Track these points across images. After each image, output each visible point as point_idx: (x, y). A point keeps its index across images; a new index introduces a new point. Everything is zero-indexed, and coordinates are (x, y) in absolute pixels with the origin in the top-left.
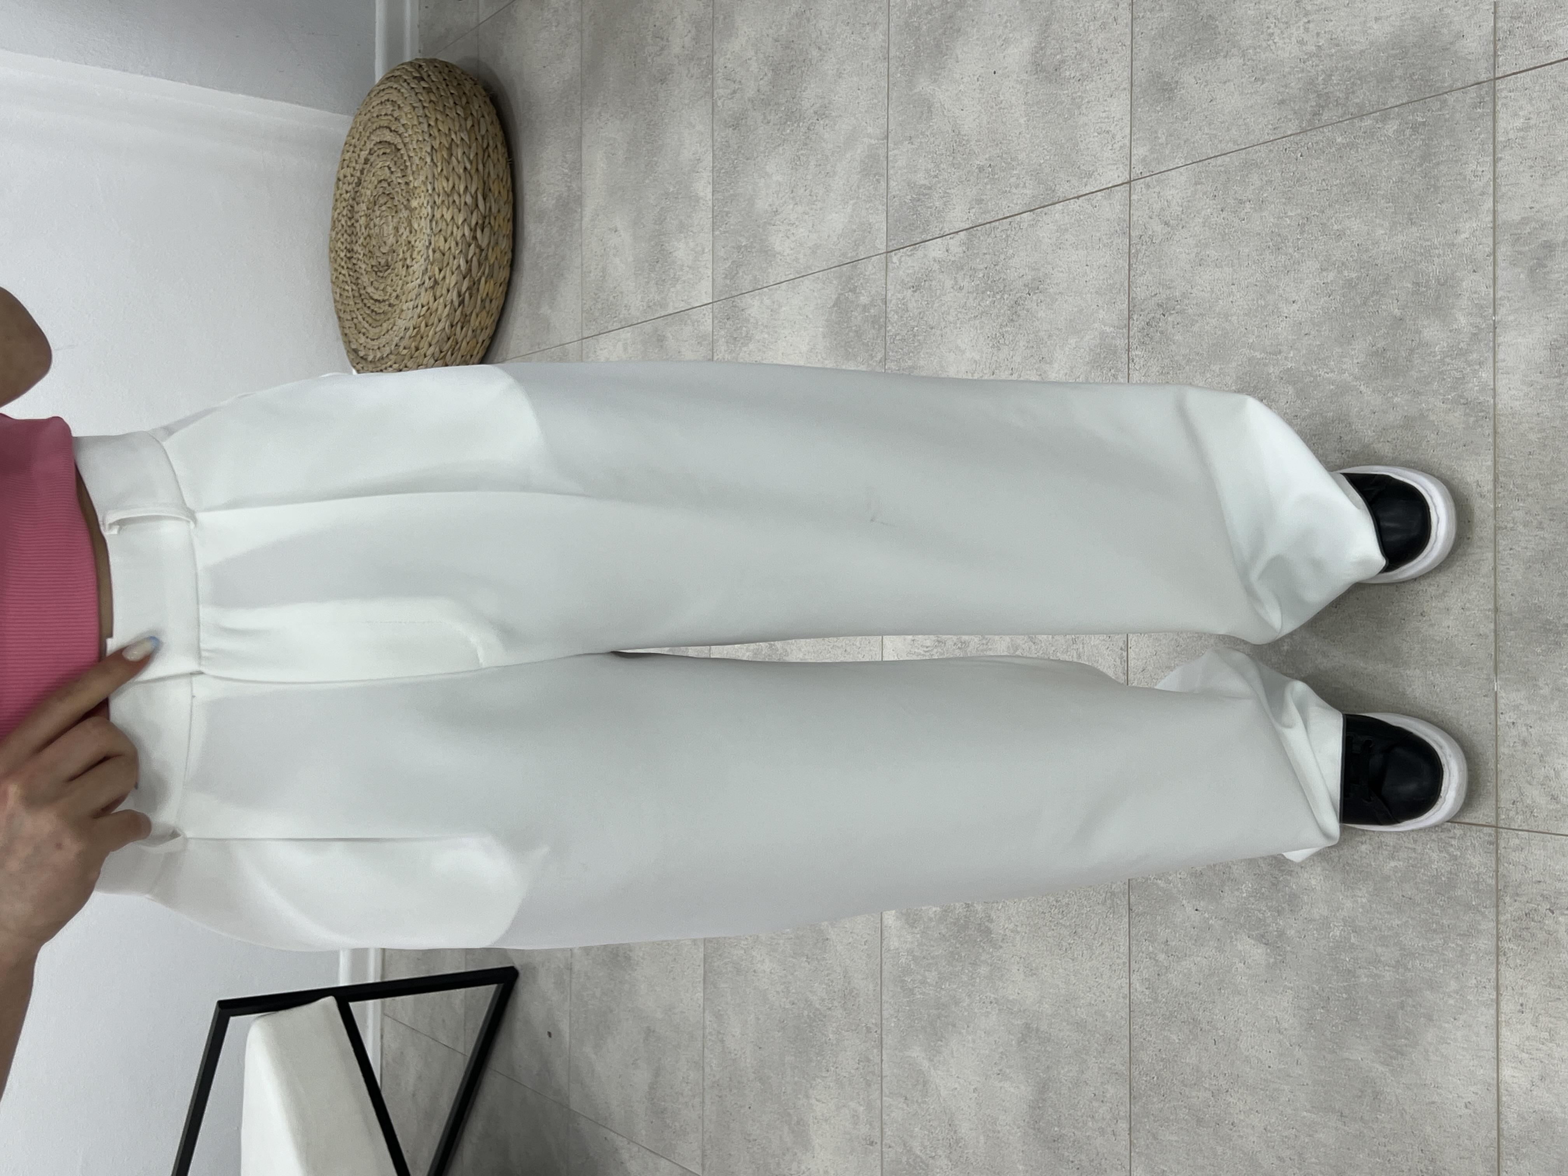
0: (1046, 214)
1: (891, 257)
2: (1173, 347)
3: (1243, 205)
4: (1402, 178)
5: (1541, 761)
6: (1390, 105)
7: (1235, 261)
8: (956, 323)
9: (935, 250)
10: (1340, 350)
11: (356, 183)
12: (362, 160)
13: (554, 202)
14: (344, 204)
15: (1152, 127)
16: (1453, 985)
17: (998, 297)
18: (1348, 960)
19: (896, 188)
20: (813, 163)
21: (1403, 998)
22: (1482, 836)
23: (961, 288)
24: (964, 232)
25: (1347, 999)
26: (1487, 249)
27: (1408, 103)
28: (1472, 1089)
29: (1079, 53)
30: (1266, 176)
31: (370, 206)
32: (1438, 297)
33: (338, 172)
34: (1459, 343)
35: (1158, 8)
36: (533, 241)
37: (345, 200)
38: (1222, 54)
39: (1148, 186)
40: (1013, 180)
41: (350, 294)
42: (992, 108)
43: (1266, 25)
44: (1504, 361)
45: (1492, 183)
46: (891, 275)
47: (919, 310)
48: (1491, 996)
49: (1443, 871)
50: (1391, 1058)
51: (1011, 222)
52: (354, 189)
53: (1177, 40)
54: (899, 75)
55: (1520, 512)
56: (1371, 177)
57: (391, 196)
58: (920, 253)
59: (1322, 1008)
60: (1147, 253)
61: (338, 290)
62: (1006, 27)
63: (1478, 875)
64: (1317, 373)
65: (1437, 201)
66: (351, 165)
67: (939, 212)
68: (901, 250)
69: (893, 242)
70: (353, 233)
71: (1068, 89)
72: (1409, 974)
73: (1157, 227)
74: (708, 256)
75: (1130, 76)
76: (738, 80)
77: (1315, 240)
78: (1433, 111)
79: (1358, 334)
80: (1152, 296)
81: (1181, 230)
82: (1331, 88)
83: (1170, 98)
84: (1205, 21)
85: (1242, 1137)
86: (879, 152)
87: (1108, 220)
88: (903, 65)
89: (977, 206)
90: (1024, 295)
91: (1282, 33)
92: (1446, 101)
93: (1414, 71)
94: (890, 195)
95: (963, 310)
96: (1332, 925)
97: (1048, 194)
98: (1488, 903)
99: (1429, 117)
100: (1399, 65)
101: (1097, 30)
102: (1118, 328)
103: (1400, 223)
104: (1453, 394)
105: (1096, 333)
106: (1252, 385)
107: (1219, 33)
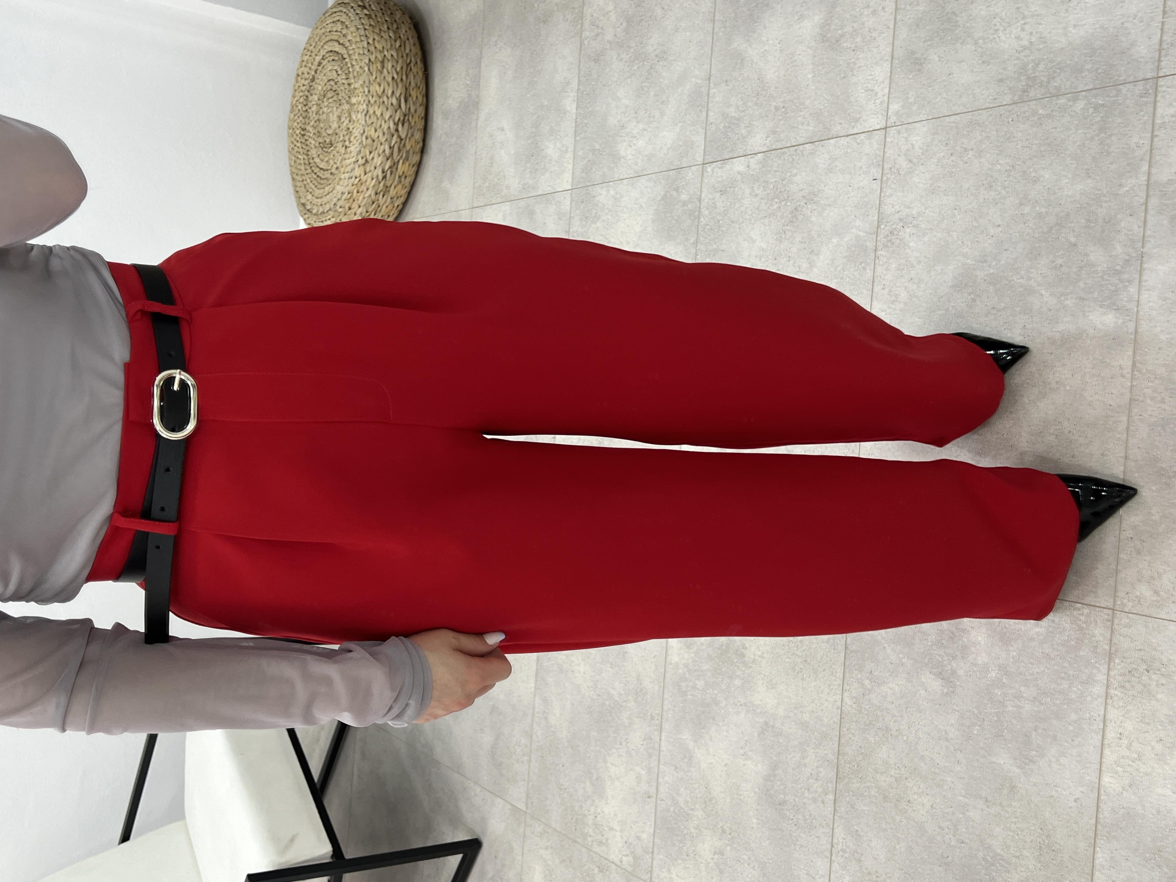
0: (822, 146)
1: (706, 167)
2: (908, 251)
3: (967, 152)
4: (1084, 143)
5: (1149, 566)
6: (1080, 90)
7: (958, 192)
8: (750, 220)
9: (740, 165)
10: (1029, 263)
11: (311, 79)
12: (316, 63)
13: (457, 104)
14: (301, 94)
15: (905, 89)
16: (1073, 717)
17: (783, 203)
18: (999, 694)
19: (713, 117)
20: (652, 93)
21: (1037, 723)
22: (1102, 615)
23: (756, 195)
24: (762, 154)
25: (997, 721)
26: (1141, 200)
27: (1093, 89)
28: (1081, 789)
29: (855, 31)
30: (985, 133)
31: (321, 98)
32: (1103, 231)
33: (298, 69)
34: (1115, 266)
36: (440, 132)
37: (302, 91)
38: (960, 41)
39: (899, 132)
40: (800, 119)
41: (302, 162)
42: (788, 65)
43: (993, 23)
44: (1147, 281)
45: (1149, 153)
46: (706, 180)
47: (725, 209)
48: (1099, 727)
49: (1072, 637)
50: (1026, 764)
51: (796, 150)
52: (309, 83)
53: (927, 28)
54: (721, 34)
55: (1149, 390)
56: (1062, 141)
57: (337, 92)
58: (728, 167)
59: (979, 726)
60: (895, 181)
61: (293, 158)
62: (802, 6)
63: (1097, 642)
64: (1011, 278)
65: (1108, 162)
66: (307, 65)
67: (744, 137)
68: (714, 163)
69: (708, 157)
70: (306, 117)
71: (845, 56)
72: (1043, 707)
73: (903, 163)
74: (570, 155)
75: (891, 51)
76: (601, 26)
77: (1018, 182)
78: (1111, 97)
79: (1043, 253)
80: (896, 213)
81: (921, 167)
82: (1037, 74)
83: (919, 70)
84: (949, 16)
85: (914, 811)
86: (703, 89)
87: (868, 154)
88: (725, 27)
89: (772, 136)
90: (802, 204)
91: (1005, 30)
92: (1119, 91)
93: (1099, 66)
94: (708, 122)
95: (756, 211)
96: (990, 669)
97: (824, 132)
98: (1103, 661)
99: (1108, 101)
100: (1089, 61)
101: (869, 15)
102: (869, 234)
103: (1080, 176)
104: (1108, 302)
105: (853, 236)
106: (964, 283)
107: (959, 26)
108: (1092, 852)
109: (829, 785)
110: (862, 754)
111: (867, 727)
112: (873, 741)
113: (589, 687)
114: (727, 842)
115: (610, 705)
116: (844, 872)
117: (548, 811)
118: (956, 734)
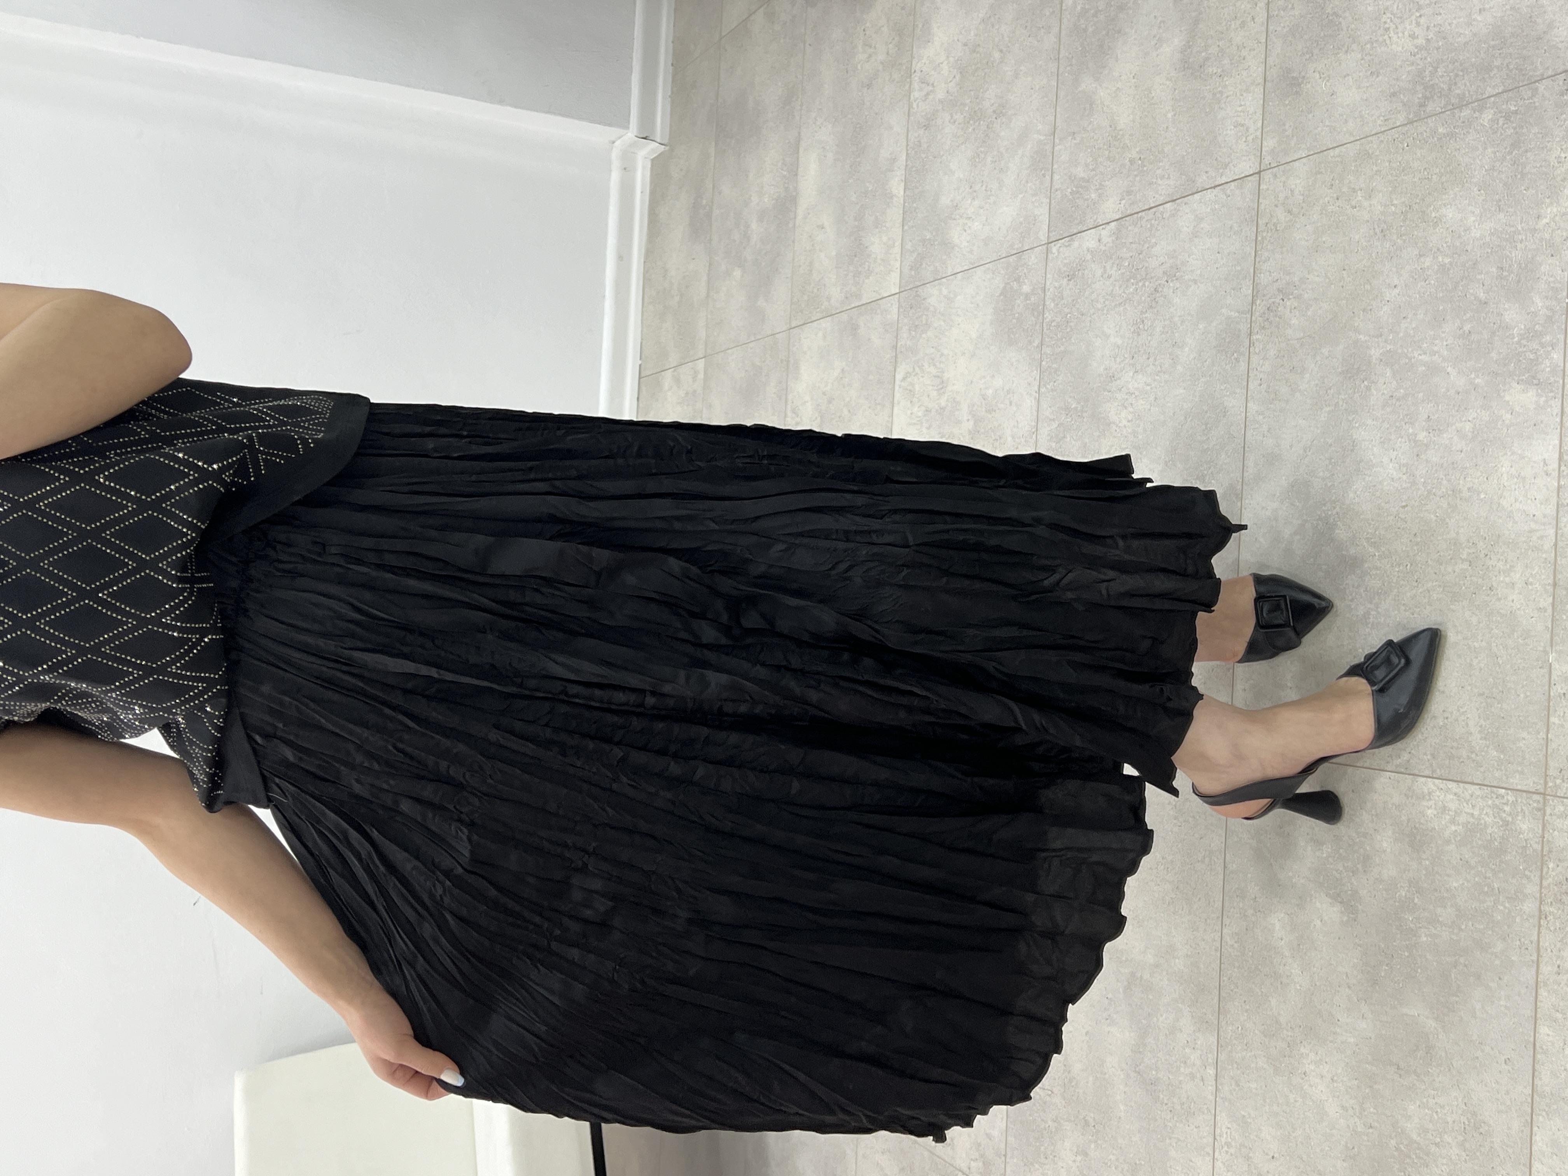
0: (1184, 204)
1: (1051, 247)
2: (1289, 331)
3: (1355, 194)
4: (1494, 167)
6: (1487, 95)
8: (1103, 310)
9: (1089, 241)
10: (1432, 333)
13: (774, 201)
15: (1281, 120)
16: (1499, 946)
17: (1141, 284)
18: (1410, 919)
19: (1058, 181)
20: (989, 159)
21: (1457, 957)
22: (1531, 802)
23: (1109, 277)
24: (1115, 223)
25: (1408, 957)
26: (1564, 234)
27: (1502, 93)
28: (1512, 1045)
29: (1221, 51)
30: (1376, 166)
32: (1519, 281)
34: (1535, 326)
35: (1290, 6)
38: (1344, 50)
39: (1275, 176)
40: (1159, 172)
42: (1144, 103)
43: (1383, 20)
46: (1050, 264)
47: (1072, 298)
48: (1532, 958)
49: (1496, 836)
50: (1444, 1014)
51: (1154, 213)
53: (1306, 37)
54: (1067, 74)
56: (1467, 165)
58: (1076, 244)
59: (1386, 965)
60: (1272, 240)
62: (1160, 27)
63: (1527, 840)
64: (1412, 355)
65: (1523, 188)
67: (1094, 204)
68: (1060, 241)
69: (1054, 233)
71: (1210, 85)
72: (1463, 934)
73: (1281, 215)
74: (897, 250)
75: (1264, 72)
76: (931, 82)
77: (1416, 227)
78: (1525, 99)
79: (1448, 317)
80: (1274, 282)
81: (1302, 218)
82: (1435, 81)
83: (1297, 93)
84: (1331, 18)
85: (1312, 1086)
86: (1047, 147)
87: (1239, 209)
88: (1071, 65)
89: (1127, 198)
90: (1163, 282)
91: (1397, 28)
92: (1537, 89)
94: (1053, 189)
95: (1110, 297)
96: (1399, 885)
97: (1188, 185)
98: (1534, 867)
99: (1521, 106)
100: (1497, 55)
101: (1237, 29)
102: (1242, 313)
103: (1490, 210)
104: (1527, 376)
105: (1223, 318)
106: (1355, 367)
107: (1342, 30)
108: (1529, 1134)
109: (1209, 1056)
110: (1246, 1012)
111: (1252, 975)
114: (1090, 1138)
118: (1359, 977)
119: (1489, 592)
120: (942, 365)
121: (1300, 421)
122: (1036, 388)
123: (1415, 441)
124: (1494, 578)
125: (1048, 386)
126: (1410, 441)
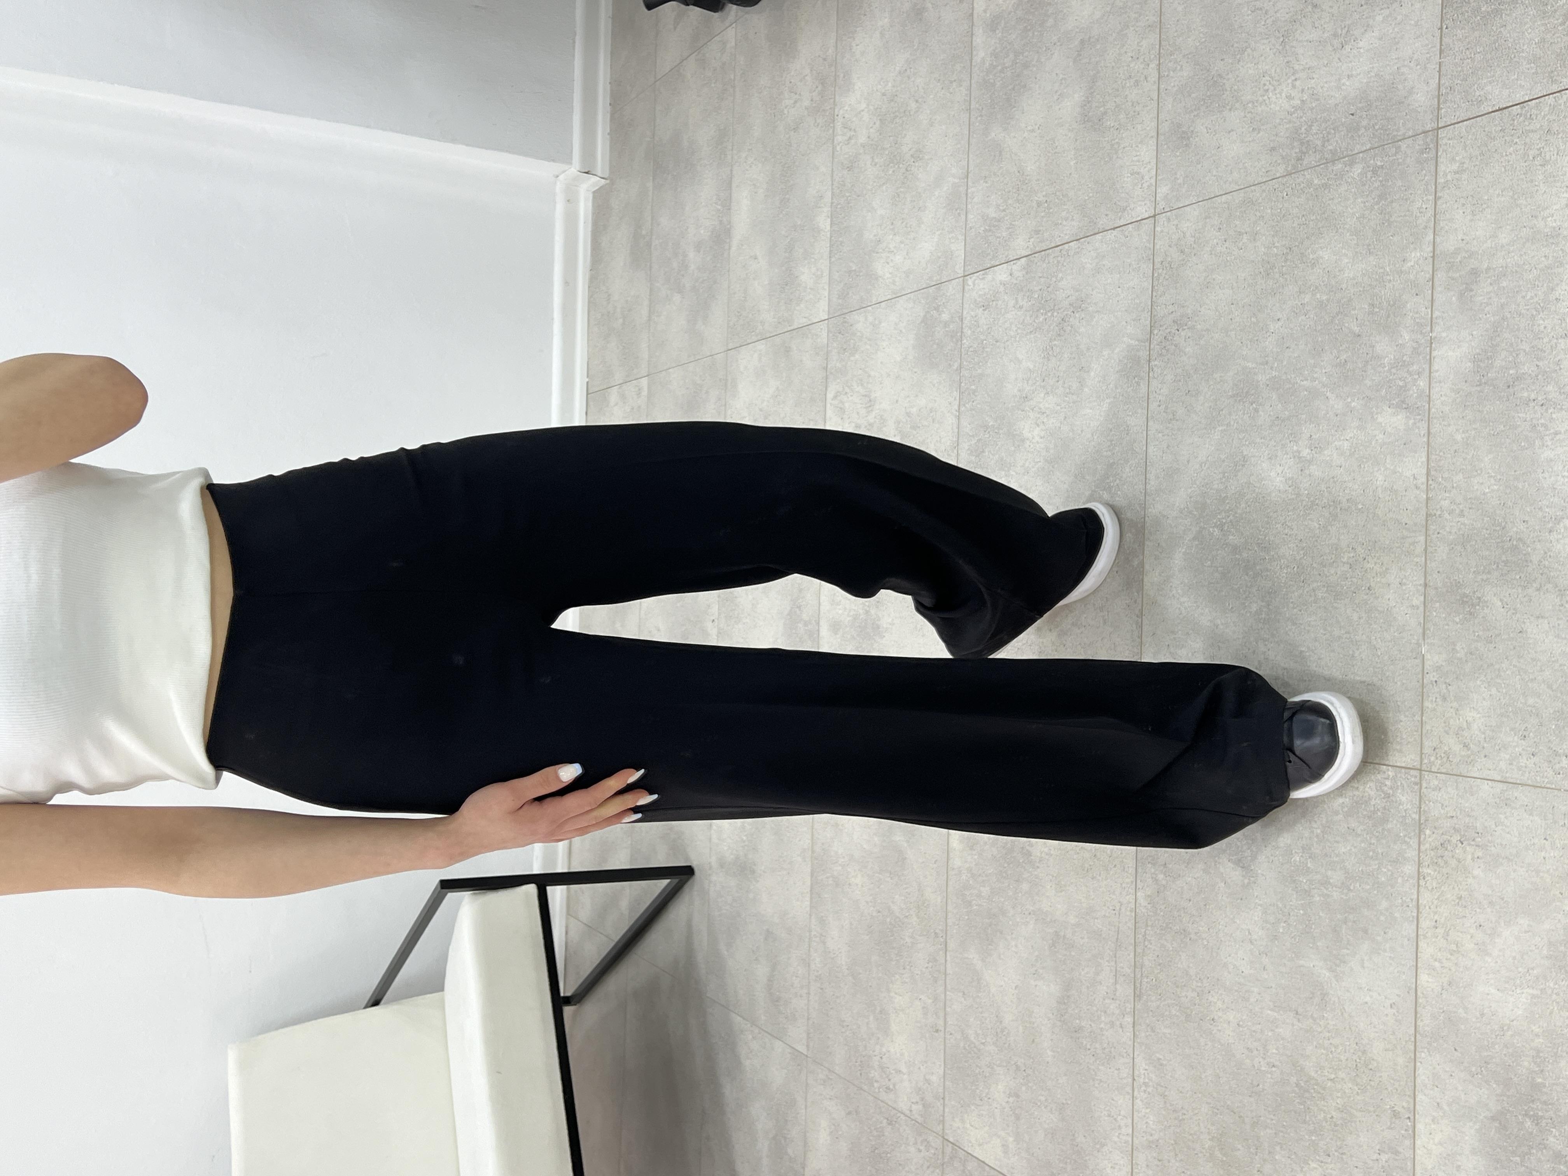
0: (1088, 243)
1: (967, 280)
2: (1184, 358)
3: (1241, 237)
4: (1364, 215)
5: (1456, 714)
6: (1356, 151)
7: (1234, 284)
8: (1015, 337)
9: (1001, 274)
10: (1312, 361)
13: (709, 233)
15: (1173, 169)
16: (1385, 904)
17: (1049, 314)
18: (1305, 881)
19: (973, 220)
20: (909, 199)
21: (1346, 915)
22: (1409, 777)
23: (1021, 307)
24: (1025, 259)
25: (1303, 915)
26: (1428, 276)
27: (1370, 149)
28: (1396, 991)
29: (1117, 106)
30: (1259, 212)
32: (1388, 316)
34: (1403, 356)
35: (1179, 67)
38: (1228, 108)
39: (1169, 220)
40: (1064, 214)
42: (1049, 152)
43: (1262, 82)
44: (1437, 371)
45: (1433, 219)
46: (967, 295)
47: (987, 327)
48: (1413, 914)
49: (1379, 807)
50: (1336, 965)
51: (1060, 250)
53: (1194, 95)
54: (977, 124)
55: (1447, 502)
56: (1340, 213)
58: (989, 277)
59: (1284, 922)
60: (1167, 277)
62: (1061, 84)
63: (1405, 811)
64: (1295, 381)
65: (1390, 234)
67: (1005, 241)
68: (975, 274)
69: (969, 267)
71: (1108, 137)
72: (1351, 894)
73: (1175, 255)
74: (825, 279)
75: (1156, 126)
76: (853, 128)
77: (1296, 267)
78: (1389, 156)
79: (1326, 348)
80: (1169, 314)
81: (1194, 258)
82: (1310, 138)
83: (1186, 145)
84: (1215, 79)
85: (1220, 1031)
86: (961, 189)
87: (1136, 248)
88: (981, 116)
89: (1034, 236)
90: (1069, 313)
91: (1275, 89)
92: (1400, 147)
93: (1376, 121)
94: (968, 227)
95: (1021, 326)
96: (1292, 852)
97: (1090, 226)
98: (1412, 834)
99: (1387, 162)
100: (1365, 116)
101: (1131, 86)
102: (1142, 342)
103: (1361, 253)
104: (1397, 400)
105: (1125, 346)
106: (1245, 391)
107: (1226, 90)
108: (1413, 1069)
109: (1127, 1005)
110: (1160, 965)
111: (1163, 932)
112: (1171, 949)
113: (867, 902)
114: (1022, 1081)
115: (891, 924)
116: (1148, 1111)
117: (830, 1053)
118: (1260, 934)
119: (1368, 591)
120: (870, 386)
121: (1196, 440)
122: (956, 407)
123: (1300, 458)
124: (1372, 580)
125: (967, 405)
126: (1294, 457)
